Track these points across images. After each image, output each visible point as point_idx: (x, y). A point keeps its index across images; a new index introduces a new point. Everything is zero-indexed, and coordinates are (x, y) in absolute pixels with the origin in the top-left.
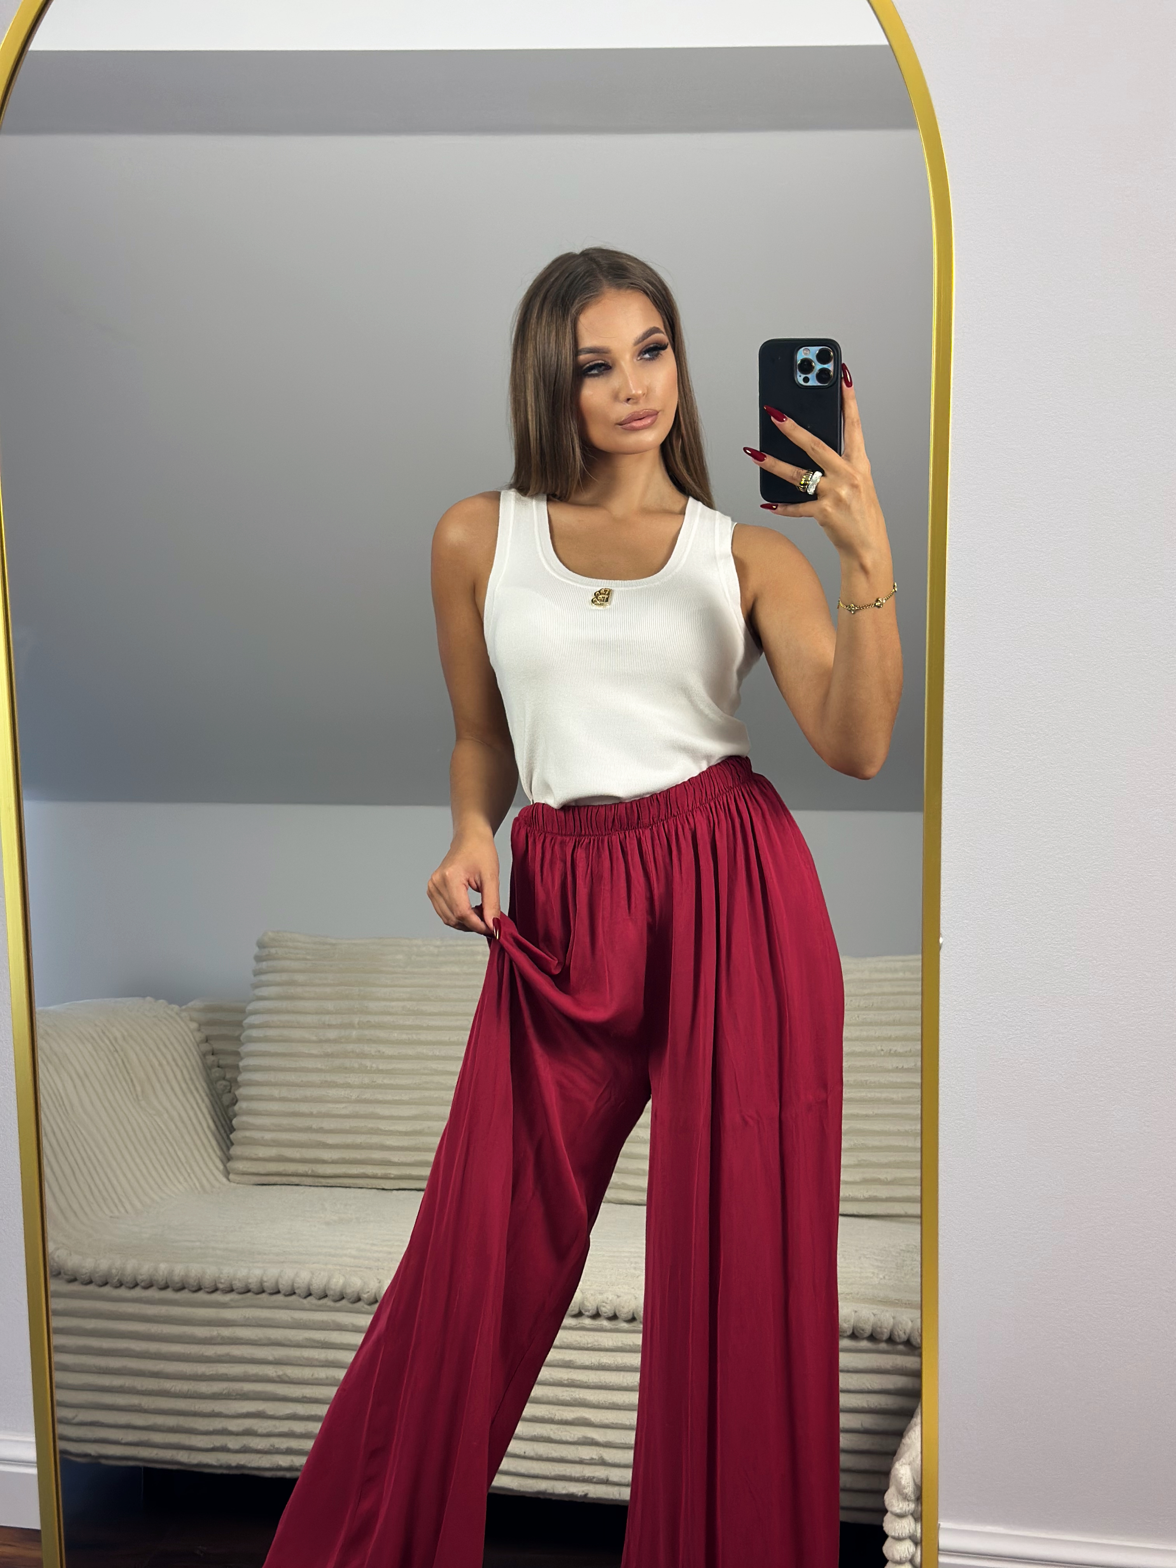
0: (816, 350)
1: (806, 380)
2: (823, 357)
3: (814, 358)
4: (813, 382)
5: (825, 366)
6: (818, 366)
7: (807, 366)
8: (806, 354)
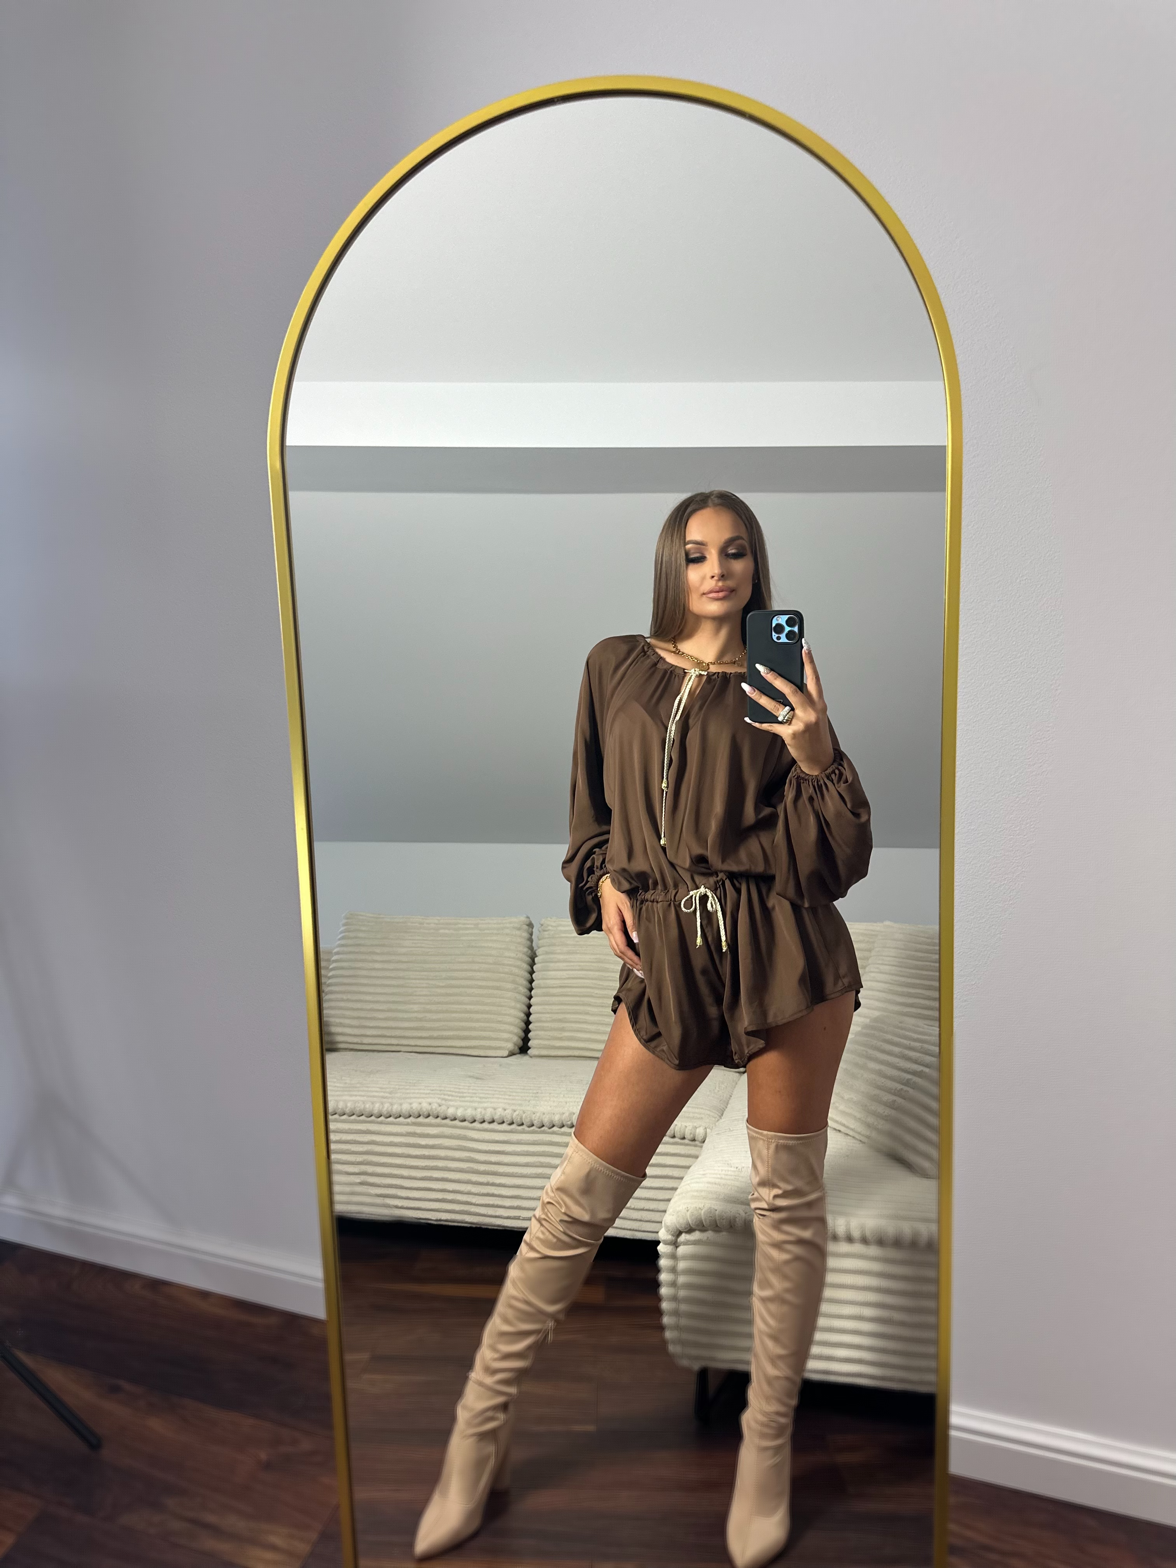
0: (787, 617)
1: (779, 638)
2: (790, 622)
3: (784, 624)
4: (784, 639)
5: (793, 629)
6: (787, 629)
7: (779, 629)
8: (777, 620)
